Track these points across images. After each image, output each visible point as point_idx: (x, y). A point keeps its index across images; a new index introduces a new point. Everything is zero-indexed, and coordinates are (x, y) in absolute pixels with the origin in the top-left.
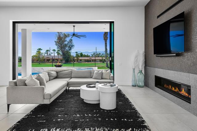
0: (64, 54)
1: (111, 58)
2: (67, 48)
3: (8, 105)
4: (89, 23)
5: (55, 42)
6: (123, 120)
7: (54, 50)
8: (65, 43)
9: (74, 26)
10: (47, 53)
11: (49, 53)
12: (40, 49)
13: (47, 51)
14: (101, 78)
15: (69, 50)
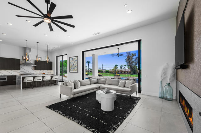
0: (131, 68)
1: (139, 71)
2: (134, 64)
3: (61, 94)
4: (122, 45)
5: (126, 60)
6: (101, 121)
7: (125, 66)
8: (132, 60)
9: (118, 48)
10: (122, 68)
11: (122, 67)
12: (116, 65)
13: (121, 66)
14: (123, 86)
15: (136, 65)
